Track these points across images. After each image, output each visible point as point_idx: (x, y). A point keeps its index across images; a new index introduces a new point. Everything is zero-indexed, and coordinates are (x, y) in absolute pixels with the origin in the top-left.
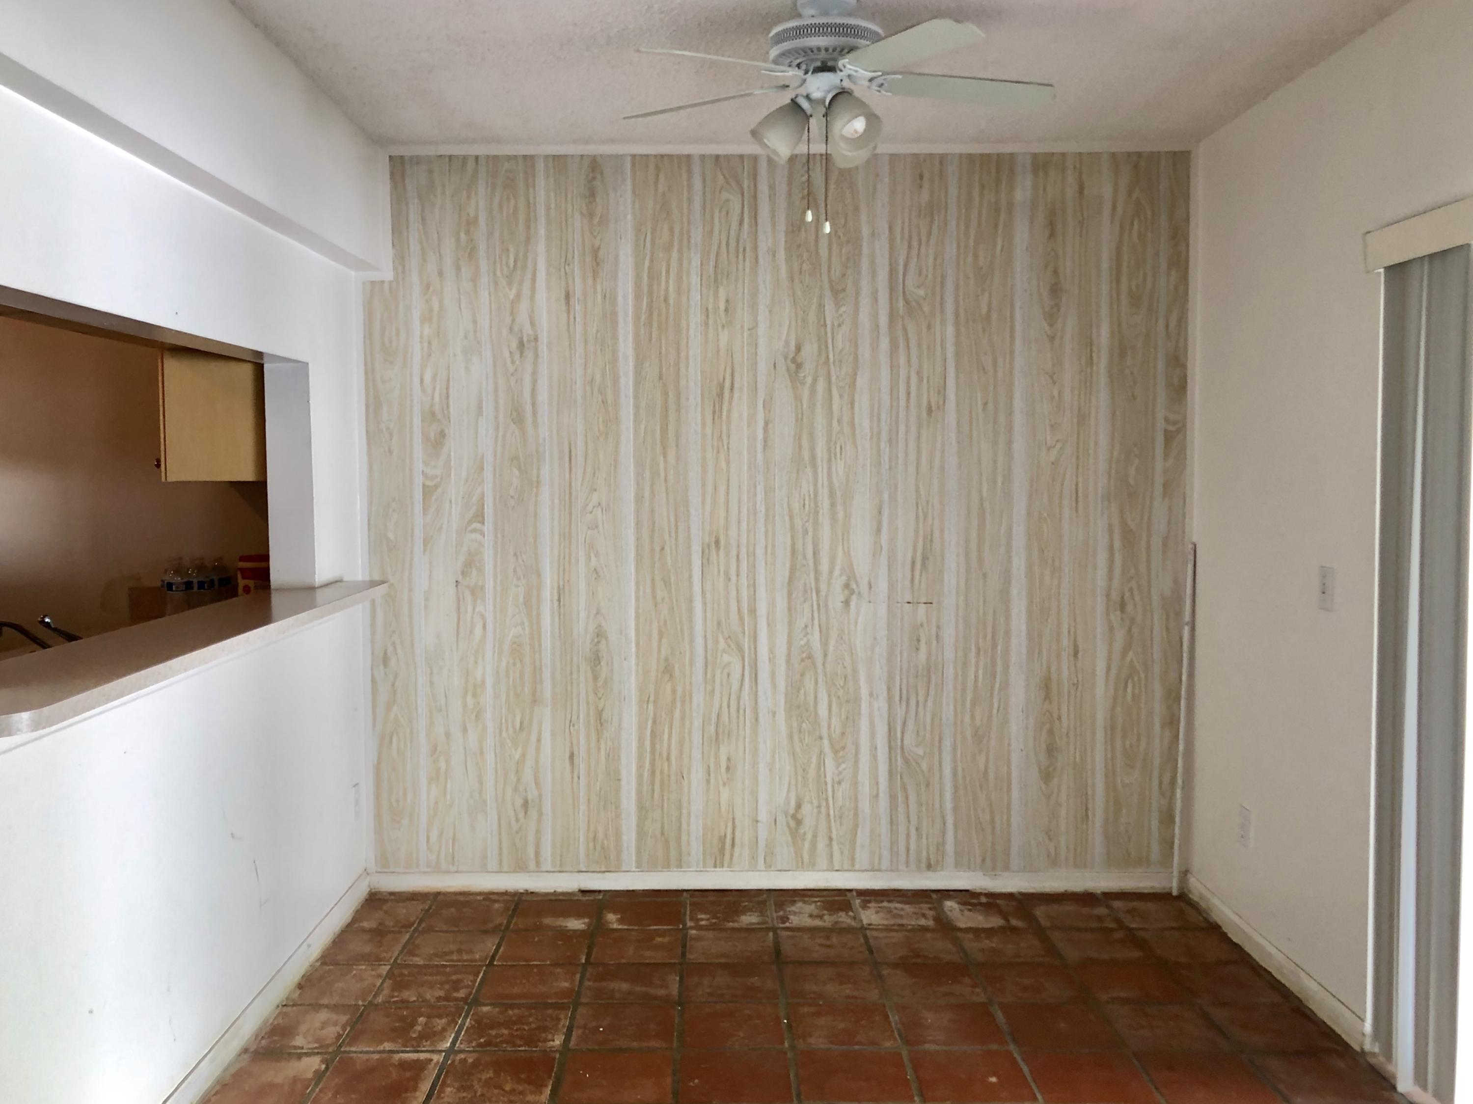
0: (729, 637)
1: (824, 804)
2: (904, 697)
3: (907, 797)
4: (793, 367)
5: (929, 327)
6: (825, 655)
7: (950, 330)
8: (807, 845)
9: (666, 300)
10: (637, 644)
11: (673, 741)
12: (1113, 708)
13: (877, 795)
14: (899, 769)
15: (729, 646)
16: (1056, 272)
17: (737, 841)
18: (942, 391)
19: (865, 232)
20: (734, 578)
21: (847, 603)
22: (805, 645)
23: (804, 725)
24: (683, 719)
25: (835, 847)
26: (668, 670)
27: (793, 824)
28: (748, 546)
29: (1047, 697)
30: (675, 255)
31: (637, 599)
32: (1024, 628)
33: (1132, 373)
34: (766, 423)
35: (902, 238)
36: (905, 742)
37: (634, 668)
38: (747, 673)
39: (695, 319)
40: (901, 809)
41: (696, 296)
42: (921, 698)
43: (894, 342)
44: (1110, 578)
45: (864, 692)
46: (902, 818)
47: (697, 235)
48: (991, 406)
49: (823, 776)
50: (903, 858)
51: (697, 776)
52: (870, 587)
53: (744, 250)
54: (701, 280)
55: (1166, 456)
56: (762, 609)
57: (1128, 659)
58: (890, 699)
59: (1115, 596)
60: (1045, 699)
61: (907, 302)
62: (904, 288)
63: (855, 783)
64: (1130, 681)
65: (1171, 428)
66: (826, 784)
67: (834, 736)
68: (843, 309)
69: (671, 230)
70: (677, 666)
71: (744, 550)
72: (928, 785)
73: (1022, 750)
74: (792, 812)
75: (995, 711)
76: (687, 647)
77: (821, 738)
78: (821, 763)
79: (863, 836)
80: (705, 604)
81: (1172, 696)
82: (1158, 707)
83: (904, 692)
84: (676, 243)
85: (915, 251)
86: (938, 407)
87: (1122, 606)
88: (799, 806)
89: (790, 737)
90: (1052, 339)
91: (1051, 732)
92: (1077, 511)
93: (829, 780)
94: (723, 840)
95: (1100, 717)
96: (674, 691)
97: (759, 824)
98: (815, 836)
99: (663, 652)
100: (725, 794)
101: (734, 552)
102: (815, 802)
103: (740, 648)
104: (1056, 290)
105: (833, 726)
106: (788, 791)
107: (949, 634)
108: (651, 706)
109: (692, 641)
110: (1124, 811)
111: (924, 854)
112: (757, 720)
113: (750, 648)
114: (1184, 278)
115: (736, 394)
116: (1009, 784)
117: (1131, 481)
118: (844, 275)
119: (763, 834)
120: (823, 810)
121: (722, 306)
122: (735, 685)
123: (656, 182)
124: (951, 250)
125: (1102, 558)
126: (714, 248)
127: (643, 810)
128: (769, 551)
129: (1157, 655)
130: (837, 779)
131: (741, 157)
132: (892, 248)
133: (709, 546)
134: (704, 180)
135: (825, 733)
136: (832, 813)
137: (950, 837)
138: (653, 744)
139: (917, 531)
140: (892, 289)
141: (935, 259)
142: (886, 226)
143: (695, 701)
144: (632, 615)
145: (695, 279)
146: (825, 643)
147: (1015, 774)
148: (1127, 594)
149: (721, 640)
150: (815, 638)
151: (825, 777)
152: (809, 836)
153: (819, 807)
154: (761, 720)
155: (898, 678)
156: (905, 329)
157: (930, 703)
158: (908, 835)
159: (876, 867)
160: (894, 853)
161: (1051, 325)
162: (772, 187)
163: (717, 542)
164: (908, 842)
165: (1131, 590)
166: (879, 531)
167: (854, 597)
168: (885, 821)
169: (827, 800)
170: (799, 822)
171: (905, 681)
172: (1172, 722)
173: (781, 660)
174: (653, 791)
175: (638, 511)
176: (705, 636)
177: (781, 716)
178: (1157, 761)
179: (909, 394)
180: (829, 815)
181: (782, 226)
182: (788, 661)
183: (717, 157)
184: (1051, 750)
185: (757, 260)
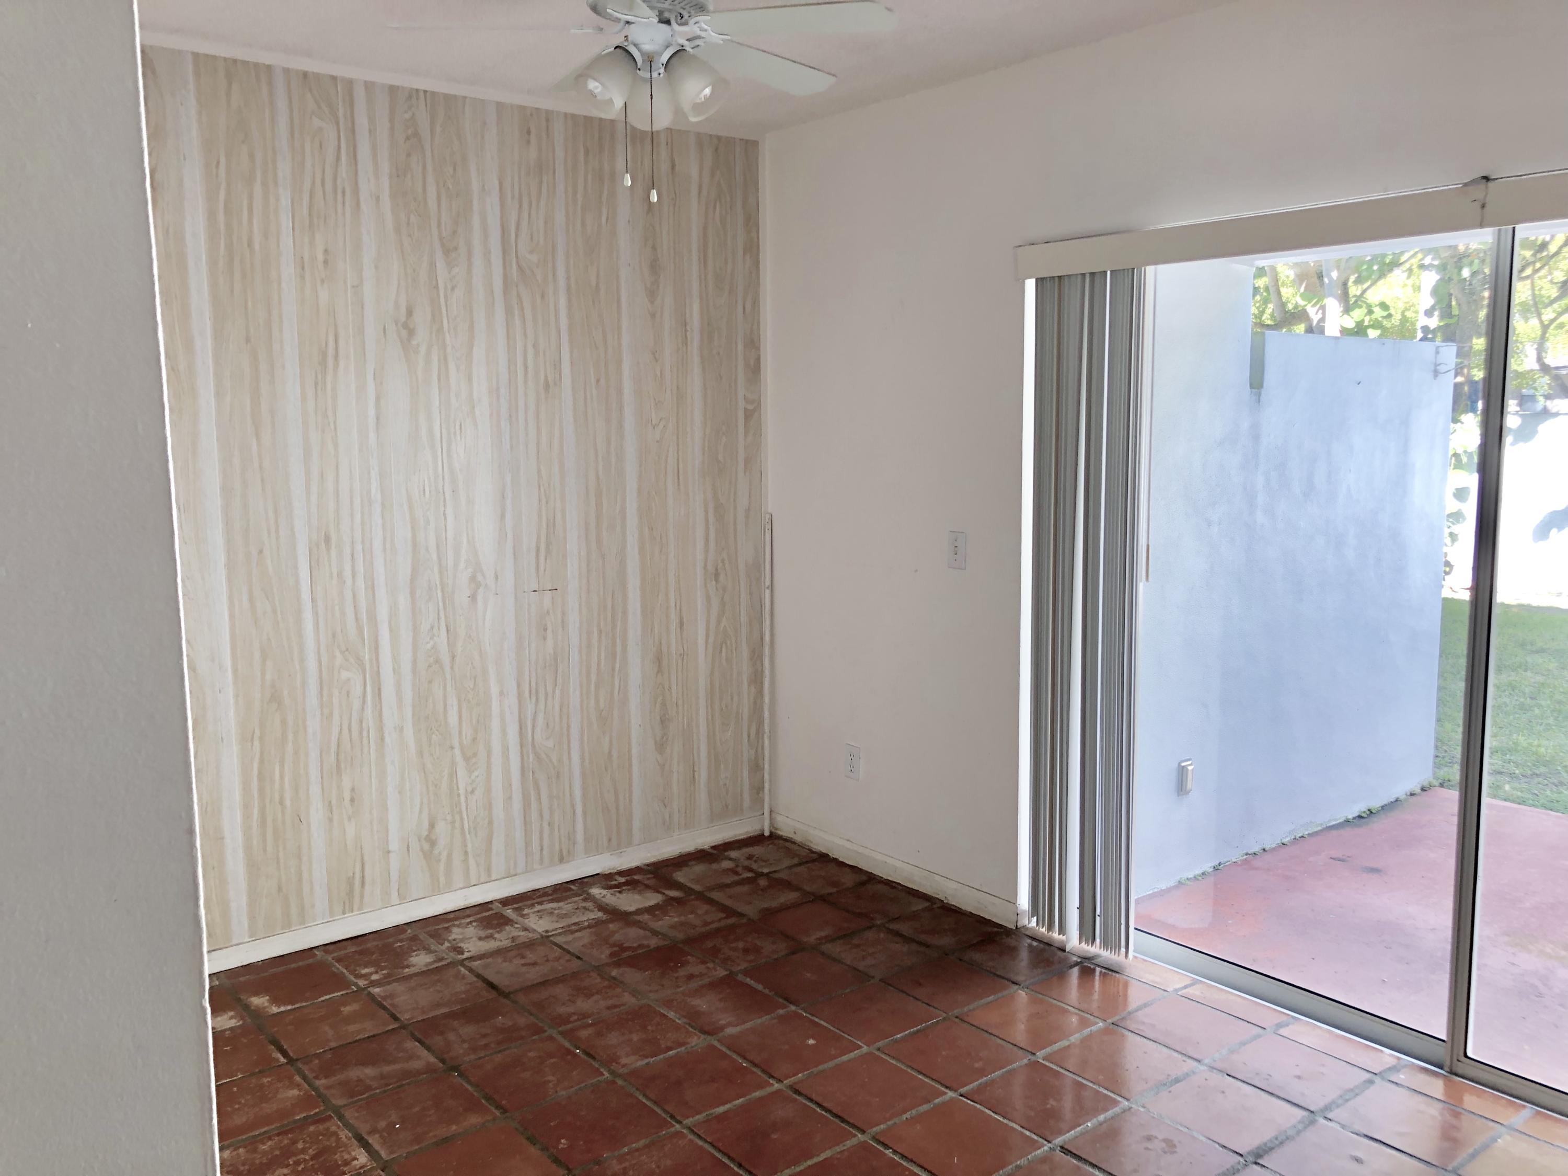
0: (347, 650)
1: (457, 817)
2: (534, 691)
3: (539, 794)
4: (404, 333)
5: (543, 297)
6: (453, 657)
7: (563, 302)
8: (442, 867)
9: (250, 244)
10: (235, 671)
11: (286, 779)
12: (712, 673)
13: (510, 798)
14: (531, 766)
15: (347, 660)
16: (654, 248)
17: (368, 880)
18: (557, 365)
19: (475, 186)
20: (349, 582)
21: (473, 597)
22: (432, 648)
23: (434, 736)
24: (296, 752)
25: (472, 861)
26: (275, 698)
27: (426, 846)
28: (363, 542)
29: (660, 671)
30: (258, 189)
31: (232, 616)
32: (638, 605)
33: (719, 354)
34: (378, 399)
35: (513, 198)
36: (536, 737)
37: (232, 701)
38: (369, 689)
39: (288, 270)
40: (534, 806)
41: (287, 241)
42: (550, 689)
43: (508, 311)
44: (707, 551)
45: (494, 690)
46: (534, 815)
47: (284, 168)
48: (603, 381)
49: (455, 788)
50: (537, 857)
51: (316, 814)
52: (497, 578)
53: (344, 192)
54: (293, 223)
55: (746, 433)
56: (383, 613)
57: (722, 625)
58: (520, 695)
59: (710, 568)
60: (658, 672)
61: (519, 267)
62: (516, 252)
63: (488, 790)
64: (724, 645)
65: (750, 407)
66: (459, 795)
67: (465, 742)
68: (456, 270)
69: (252, 156)
70: (286, 692)
71: (359, 547)
72: (558, 776)
73: (640, 726)
74: (425, 833)
75: (616, 691)
76: (298, 667)
77: (452, 748)
78: (453, 775)
79: (498, 844)
80: (316, 614)
81: (756, 656)
82: (746, 668)
83: (533, 684)
84: (259, 174)
85: (525, 215)
86: (555, 384)
87: (717, 575)
88: (432, 826)
89: (420, 754)
90: (653, 315)
91: (664, 704)
92: (679, 489)
93: (462, 791)
94: (350, 882)
95: (702, 682)
96: (284, 722)
97: (391, 855)
98: (450, 856)
99: (268, 677)
100: (351, 831)
101: (347, 551)
102: (449, 818)
103: (360, 661)
104: (655, 267)
105: (464, 734)
106: (421, 812)
107: (574, 619)
108: (257, 743)
109: (302, 660)
110: (722, 766)
111: (557, 847)
112: (382, 739)
113: (371, 660)
114: (757, 263)
115: (342, 363)
116: (630, 759)
117: (720, 457)
118: (454, 232)
119: (395, 864)
120: (457, 824)
121: (320, 257)
122: (356, 704)
123: (228, 94)
124: (560, 217)
125: (700, 533)
126: (307, 186)
127: (253, 868)
128: (388, 546)
129: (744, 619)
130: (469, 789)
131: (334, 78)
132: (502, 205)
133: (318, 545)
134: (290, 99)
135: (456, 743)
136: (466, 826)
137: (580, 826)
138: (261, 790)
139: (540, 516)
140: (505, 252)
141: (546, 222)
142: (496, 183)
143: (310, 730)
144: (227, 637)
145: (286, 222)
146: (451, 644)
147: (634, 751)
148: (720, 565)
149: (338, 654)
150: (442, 639)
151: (458, 789)
152: (444, 857)
153: (453, 822)
154: (387, 739)
155: (527, 673)
156: (519, 296)
157: (558, 692)
158: (541, 833)
159: (512, 872)
160: (528, 854)
161: (652, 302)
162: (371, 120)
163: (327, 539)
164: (541, 839)
165: (723, 561)
166: (503, 516)
167: (481, 590)
168: (518, 822)
169: (460, 813)
170: (433, 843)
171: (534, 674)
172: (757, 679)
173: (406, 667)
174: (265, 841)
175: (226, 508)
176: (319, 652)
177: (409, 732)
178: (746, 716)
179: (526, 367)
180: (462, 828)
181: (385, 167)
182: (414, 671)
183: (305, 75)
184: (664, 722)
185: (358, 204)
